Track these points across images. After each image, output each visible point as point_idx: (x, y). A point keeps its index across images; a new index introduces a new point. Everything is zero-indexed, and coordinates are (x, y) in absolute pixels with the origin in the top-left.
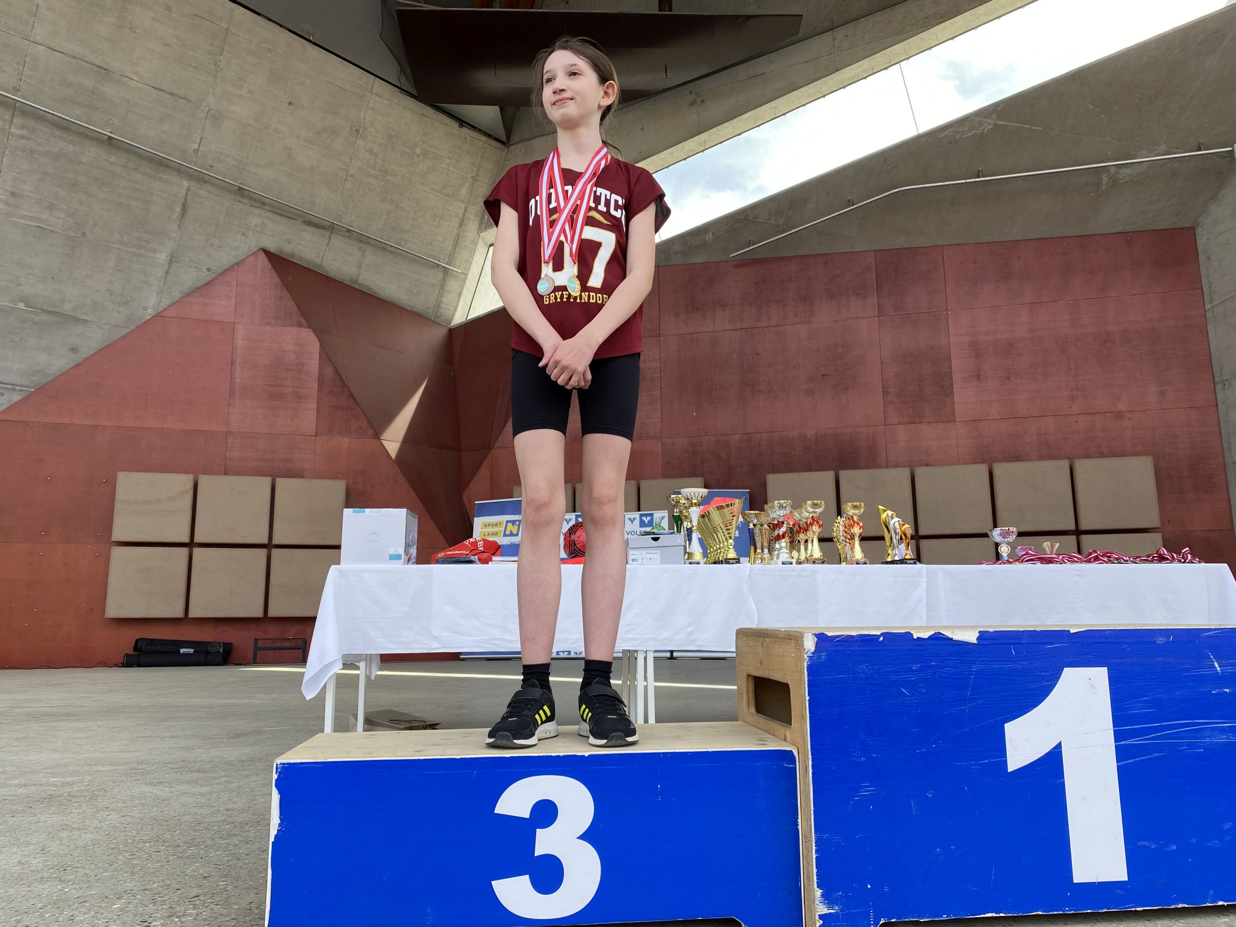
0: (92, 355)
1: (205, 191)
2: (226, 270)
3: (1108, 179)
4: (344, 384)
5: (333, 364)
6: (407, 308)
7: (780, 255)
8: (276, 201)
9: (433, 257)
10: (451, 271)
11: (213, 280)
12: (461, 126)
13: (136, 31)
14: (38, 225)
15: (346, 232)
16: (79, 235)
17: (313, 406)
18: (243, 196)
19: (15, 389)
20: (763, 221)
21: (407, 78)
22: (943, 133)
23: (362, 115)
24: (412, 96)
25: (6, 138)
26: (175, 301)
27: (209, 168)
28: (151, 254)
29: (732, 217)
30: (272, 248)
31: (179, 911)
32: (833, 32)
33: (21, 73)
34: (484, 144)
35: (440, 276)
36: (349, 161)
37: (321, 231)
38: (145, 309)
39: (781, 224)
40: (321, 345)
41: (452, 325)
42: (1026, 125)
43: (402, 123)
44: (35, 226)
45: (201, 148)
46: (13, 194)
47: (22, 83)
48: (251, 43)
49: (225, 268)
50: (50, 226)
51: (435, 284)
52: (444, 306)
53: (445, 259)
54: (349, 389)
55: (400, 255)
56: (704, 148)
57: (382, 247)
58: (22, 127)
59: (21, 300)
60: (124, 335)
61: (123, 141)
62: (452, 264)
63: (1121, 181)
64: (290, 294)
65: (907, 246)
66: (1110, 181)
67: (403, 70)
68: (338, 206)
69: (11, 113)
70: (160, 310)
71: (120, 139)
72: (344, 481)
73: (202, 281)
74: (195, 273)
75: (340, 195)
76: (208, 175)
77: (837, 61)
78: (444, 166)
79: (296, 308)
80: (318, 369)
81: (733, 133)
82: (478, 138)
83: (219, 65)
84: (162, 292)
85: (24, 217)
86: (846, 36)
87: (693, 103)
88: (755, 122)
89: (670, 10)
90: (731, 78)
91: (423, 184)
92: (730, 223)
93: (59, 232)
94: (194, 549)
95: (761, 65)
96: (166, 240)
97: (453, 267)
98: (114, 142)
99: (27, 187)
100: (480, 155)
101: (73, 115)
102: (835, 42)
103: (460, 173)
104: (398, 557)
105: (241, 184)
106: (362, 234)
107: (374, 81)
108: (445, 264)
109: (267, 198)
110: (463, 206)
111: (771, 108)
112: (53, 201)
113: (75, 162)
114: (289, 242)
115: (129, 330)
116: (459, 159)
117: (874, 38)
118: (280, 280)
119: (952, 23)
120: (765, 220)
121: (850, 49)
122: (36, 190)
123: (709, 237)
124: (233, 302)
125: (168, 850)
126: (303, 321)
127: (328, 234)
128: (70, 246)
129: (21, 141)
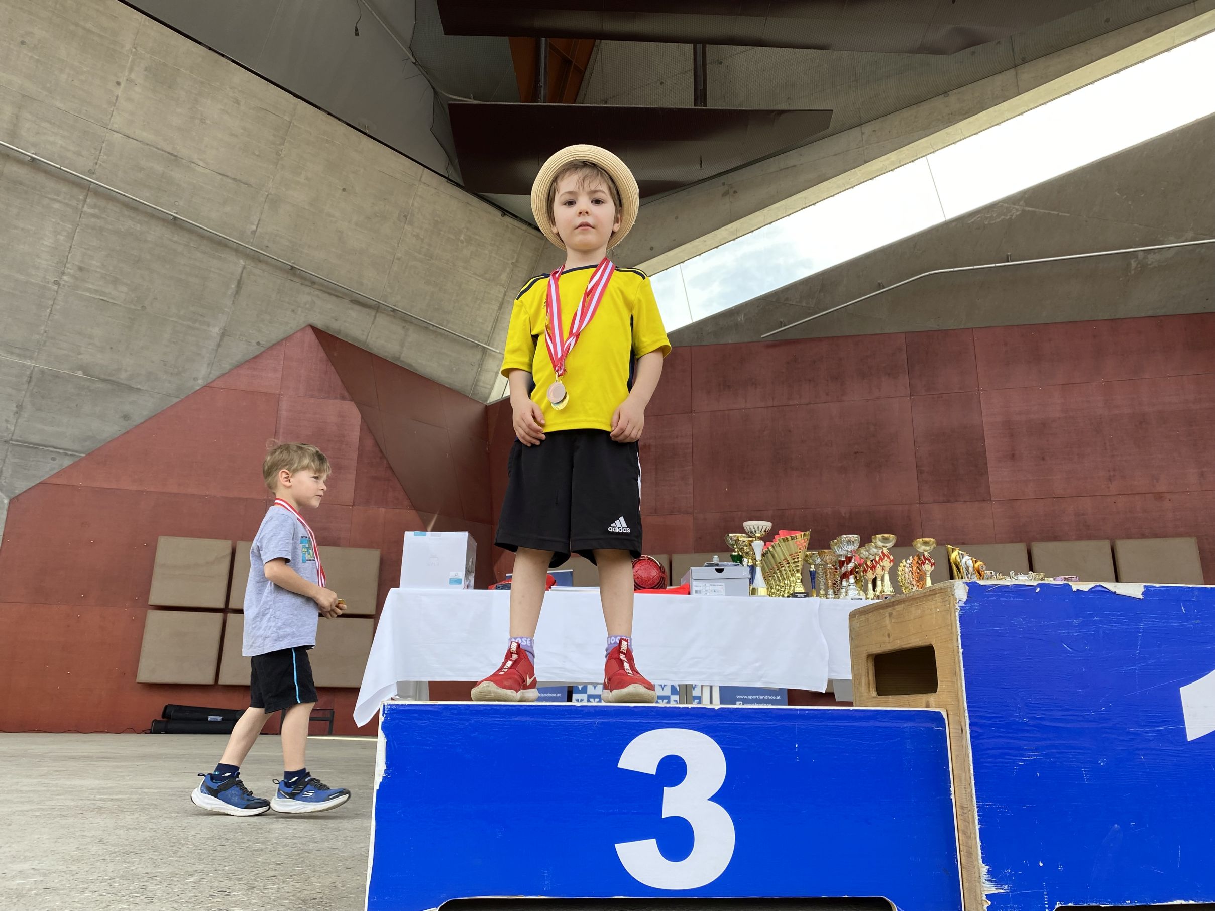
0: (142, 423)
1: (259, 269)
2: (274, 344)
3: (1137, 265)
4: (383, 456)
5: (373, 436)
6: (446, 385)
7: (812, 336)
8: (325, 280)
9: (474, 338)
10: (488, 350)
11: (261, 354)
12: (504, 215)
13: (206, 121)
14: (101, 298)
15: (391, 311)
16: (140, 309)
17: (352, 476)
18: (295, 275)
19: (66, 454)
20: (794, 303)
21: (455, 168)
22: (972, 218)
23: (411, 202)
24: (458, 185)
25: (79, 217)
26: (224, 372)
27: (264, 248)
28: (205, 328)
29: (764, 300)
30: (319, 325)
31: (259, 886)
32: (861, 127)
33: (97, 158)
34: (525, 232)
35: (479, 357)
36: (397, 245)
37: (367, 310)
38: (196, 379)
39: (812, 306)
40: (362, 416)
41: (488, 402)
42: (1054, 210)
43: (447, 210)
44: (99, 299)
45: (258, 228)
46: (81, 269)
47: (97, 166)
48: (311, 134)
49: (274, 342)
50: (113, 299)
51: (474, 363)
52: (481, 384)
53: (484, 340)
54: (387, 461)
55: (442, 335)
56: (735, 237)
57: (425, 327)
58: (95, 206)
59: (81, 368)
60: (174, 405)
61: (187, 222)
62: (491, 344)
63: (1151, 266)
64: (335, 368)
65: (937, 328)
66: (1139, 266)
67: (450, 161)
68: (385, 287)
69: (85, 194)
70: (209, 382)
71: (183, 218)
72: (379, 550)
73: (252, 354)
74: (245, 346)
75: (387, 276)
76: (263, 254)
77: (865, 154)
78: (487, 252)
79: (340, 383)
80: (358, 440)
81: (764, 221)
82: (519, 226)
83: (280, 156)
84: (213, 363)
85: (89, 290)
86: (874, 131)
87: (725, 194)
88: (786, 211)
89: (705, 106)
90: (762, 170)
91: (465, 268)
92: (761, 307)
93: (120, 305)
94: (228, 614)
95: (792, 158)
96: (220, 315)
97: (491, 346)
98: (178, 222)
99: (94, 262)
100: (520, 243)
101: (143, 197)
102: (863, 136)
103: (502, 259)
104: (458, 581)
105: (293, 263)
106: (405, 314)
107: (423, 171)
108: (485, 344)
109: (318, 277)
110: (503, 290)
111: (801, 198)
112: (117, 276)
113: (140, 240)
114: (336, 320)
115: (180, 399)
116: (501, 246)
117: (901, 133)
118: (325, 354)
119: (976, 119)
120: (796, 302)
121: (878, 142)
122: (103, 265)
123: (741, 318)
124: (279, 375)
125: (232, 845)
126: (346, 394)
127: (373, 313)
128: (129, 318)
129: (93, 220)
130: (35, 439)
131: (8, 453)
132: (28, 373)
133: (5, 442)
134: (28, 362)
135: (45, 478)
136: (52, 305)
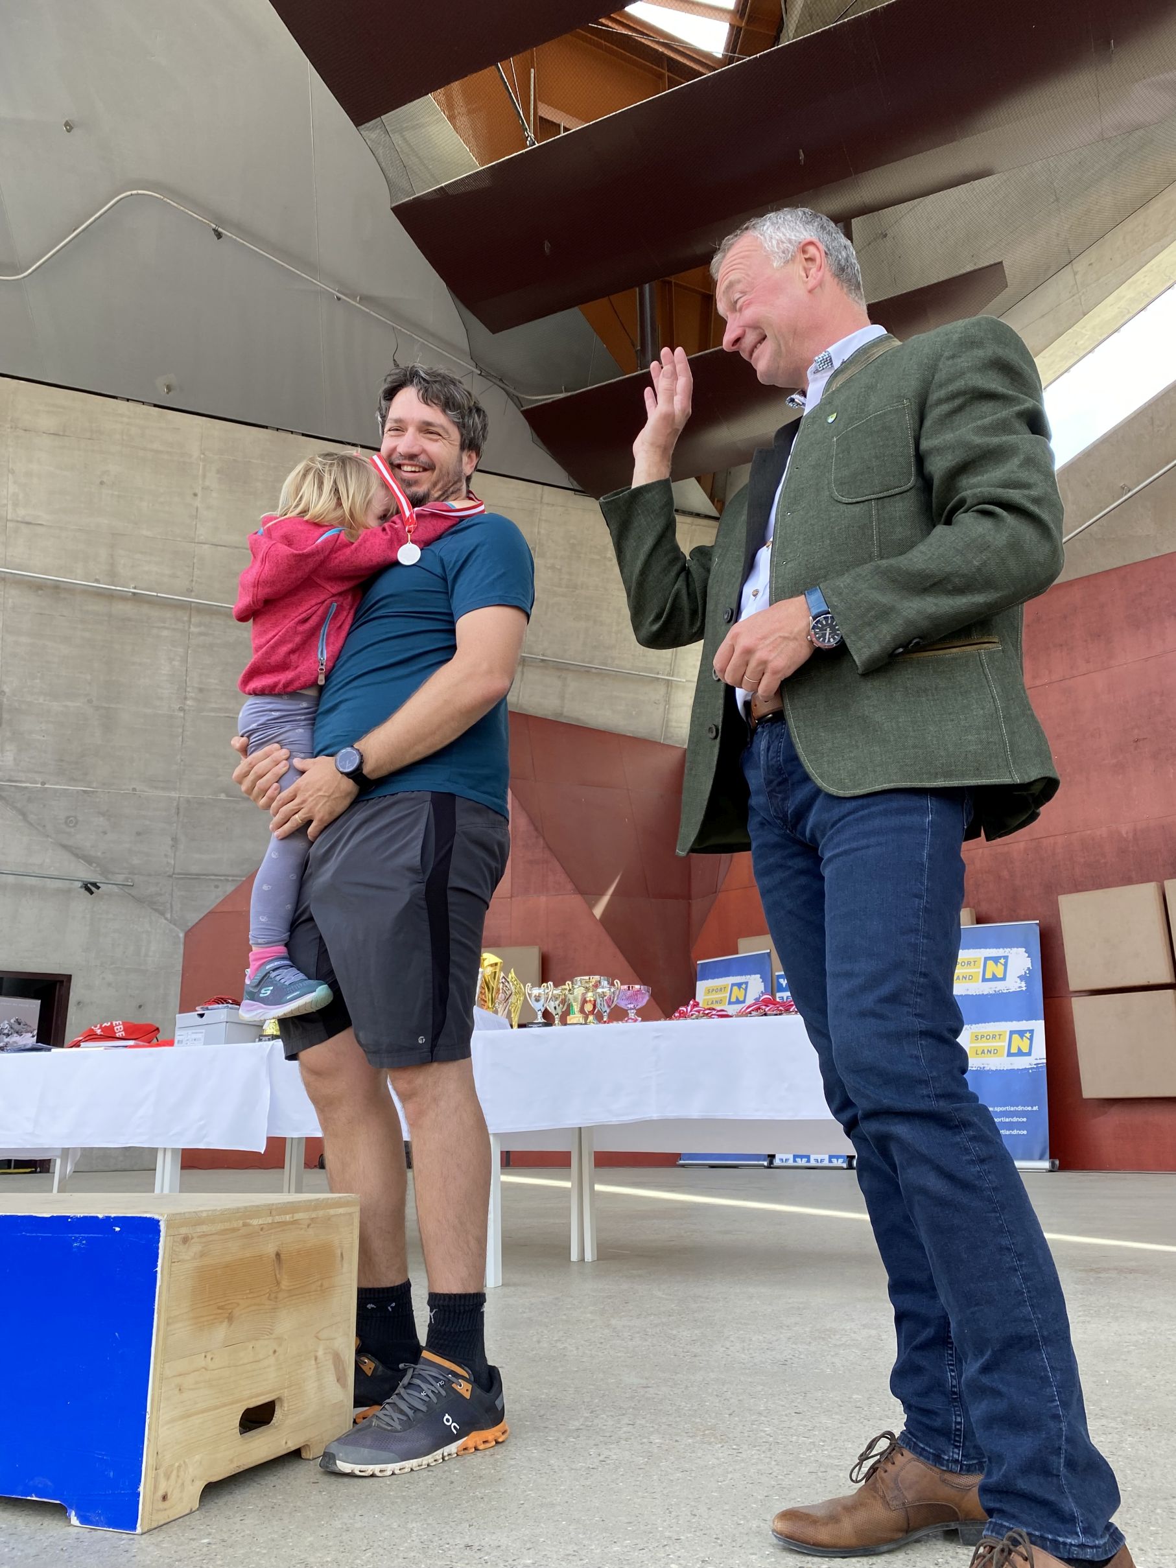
4: (539, 835)
5: (527, 812)
6: (629, 735)
9: (651, 670)
10: (676, 681)
14: (227, 715)
19: (227, 880)
32: (1071, 266)
33: (191, 575)
43: (583, 528)
46: (201, 690)
47: (194, 583)
51: (659, 700)
52: (674, 724)
53: (666, 669)
54: (545, 840)
58: (200, 624)
62: (676, 673)
69: (188, 614)
72: (537, 948)
77: (1083, 303)
85: (213, 710)
86: (1090, 265)
97: (677, 677)
99: (212, 681)
102: (1077, 277)
106: (557, 662)
108: (667, 675)
117: (1128, 255)
121: (1098, 279)
129: (202, 638)
130: (194, 869)
131: (174, 888)
132: (175, 804)
133: (170, 876)
134: (173, 794)
135: (213, 907)
136: (183, 732)
